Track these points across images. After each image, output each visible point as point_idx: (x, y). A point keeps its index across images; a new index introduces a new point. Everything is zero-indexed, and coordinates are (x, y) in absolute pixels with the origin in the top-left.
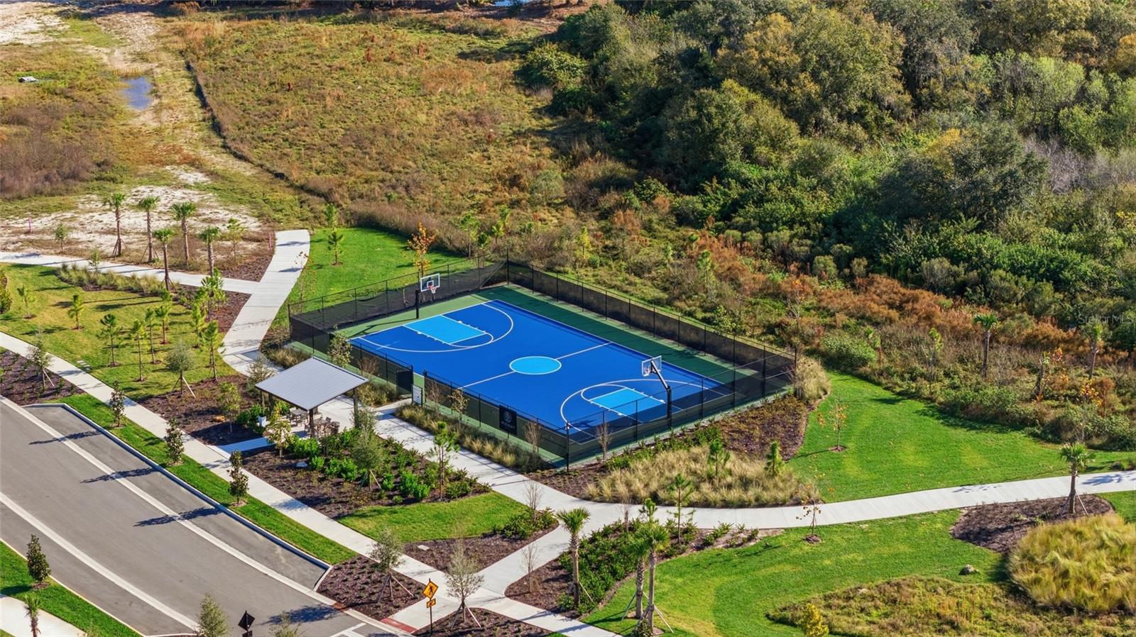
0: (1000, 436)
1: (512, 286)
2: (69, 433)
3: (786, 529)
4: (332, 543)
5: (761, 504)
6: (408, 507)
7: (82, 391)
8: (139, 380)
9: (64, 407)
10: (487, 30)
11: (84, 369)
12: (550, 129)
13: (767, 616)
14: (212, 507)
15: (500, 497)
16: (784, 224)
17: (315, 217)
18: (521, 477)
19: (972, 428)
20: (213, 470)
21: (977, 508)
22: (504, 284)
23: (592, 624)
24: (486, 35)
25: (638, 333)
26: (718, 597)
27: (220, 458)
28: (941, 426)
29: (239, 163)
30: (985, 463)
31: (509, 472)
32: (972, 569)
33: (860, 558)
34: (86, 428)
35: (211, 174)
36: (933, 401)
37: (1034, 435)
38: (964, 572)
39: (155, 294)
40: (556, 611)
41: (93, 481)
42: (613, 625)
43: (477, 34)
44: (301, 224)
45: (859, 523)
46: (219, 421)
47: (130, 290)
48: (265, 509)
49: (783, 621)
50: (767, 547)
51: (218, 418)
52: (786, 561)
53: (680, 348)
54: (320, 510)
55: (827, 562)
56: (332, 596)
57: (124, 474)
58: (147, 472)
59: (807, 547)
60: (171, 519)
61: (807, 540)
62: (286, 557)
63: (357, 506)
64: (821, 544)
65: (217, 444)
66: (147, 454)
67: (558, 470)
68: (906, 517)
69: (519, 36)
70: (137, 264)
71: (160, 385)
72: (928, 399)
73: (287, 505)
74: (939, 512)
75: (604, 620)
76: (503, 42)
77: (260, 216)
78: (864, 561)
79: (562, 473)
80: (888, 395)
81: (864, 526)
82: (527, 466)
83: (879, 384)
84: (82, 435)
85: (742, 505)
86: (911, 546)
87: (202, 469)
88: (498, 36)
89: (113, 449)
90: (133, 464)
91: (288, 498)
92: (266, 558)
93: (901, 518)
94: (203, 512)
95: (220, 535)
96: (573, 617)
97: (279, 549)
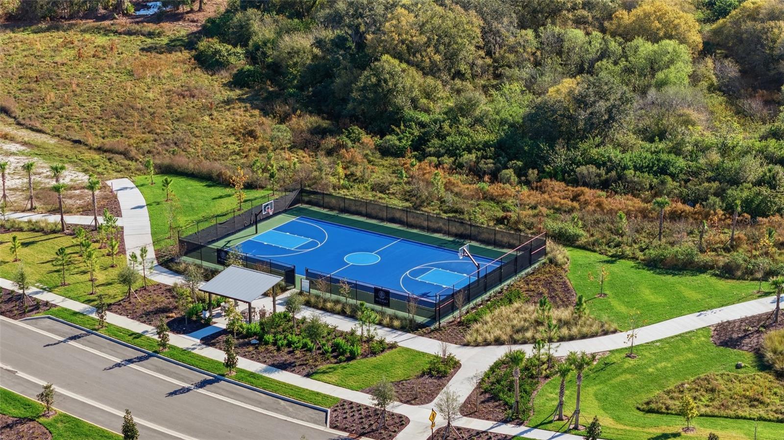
0: (694, 278)
1: (305, 206)
2: (68, 337)
3: (610, 351)
4: (318, 394)
5: (584, 337)
6: (351, 363)
7: (55, 306)
8: (92, 294)
9: (49, 318)
10: (149, 32)
11: (45, 289)
12: (245, 97)
13: (638, 409)
14: (211, 378)
15: (407, 350)
16: (464, 150)
17: (126, 169)
18: (409, 335)
19: (674, 275)
20: (193, 351)
21: (719, 325)
22: (299, 205)
23: (536, 427)
24: (150, 35)
25: (415, 231)
26: (599, 400)
27: (194, 343)
28: (654, 275)
29: (38, 135)
30: (700, 296)
31: (400, 333)
32: (743, 365)
33: (669, 365)
34: (78, 332)
35: (24, 144)
36: (637, 259)
37: (716, 275)
38: (738, 367)
39: (54, 232)
40: (505, 421)
41: (111, 368)
42: (549, 426)
43: (143, 35)
44: (119, 175)
45: (653, 342)
46: (172, 317)
47: (33, 230)
48: (252, 375)
49: (651, 411)
50: (606, 364)
51: (171, 315)
52: (625, 371)
53: (451, 239)
54: (292, 372)
55: (651, 370)
56: (345, 430)
57: (130, 361)
58: (146, 358)
59: (632, 362)
60: (188, 390)
61: (629, 356)
62: (290, 406)
63: (316, 366)
64: (640, 359)
65: (184, 333)
66: (138, 345)
67: (432, 328)
68: (680, 335)
69: (175, 35)
70: (23, 211)
71: (110, 296)
72: (633, 258)
73: (265, 371)
74: (697, 330)
75: (541, 424)
76: (165, 40)
77: (85, 171)
78: (673, 366)
79: (436, 330)
80: (605, 258)
81: (658, 344)
82: (411, 327)
83: (595, 251)
84: (79, 337)
85: (571, 338)
86: (694, 354)
87: (185, 351)
88: (159, 35)
89: (109, 344)
90: (133, 354)
91: (264, 366)
92: (277, 409)
93: (676, 336)
94: (210, 382)
95: (232, 396)
96: (520, 424)
97: (282, 402)
